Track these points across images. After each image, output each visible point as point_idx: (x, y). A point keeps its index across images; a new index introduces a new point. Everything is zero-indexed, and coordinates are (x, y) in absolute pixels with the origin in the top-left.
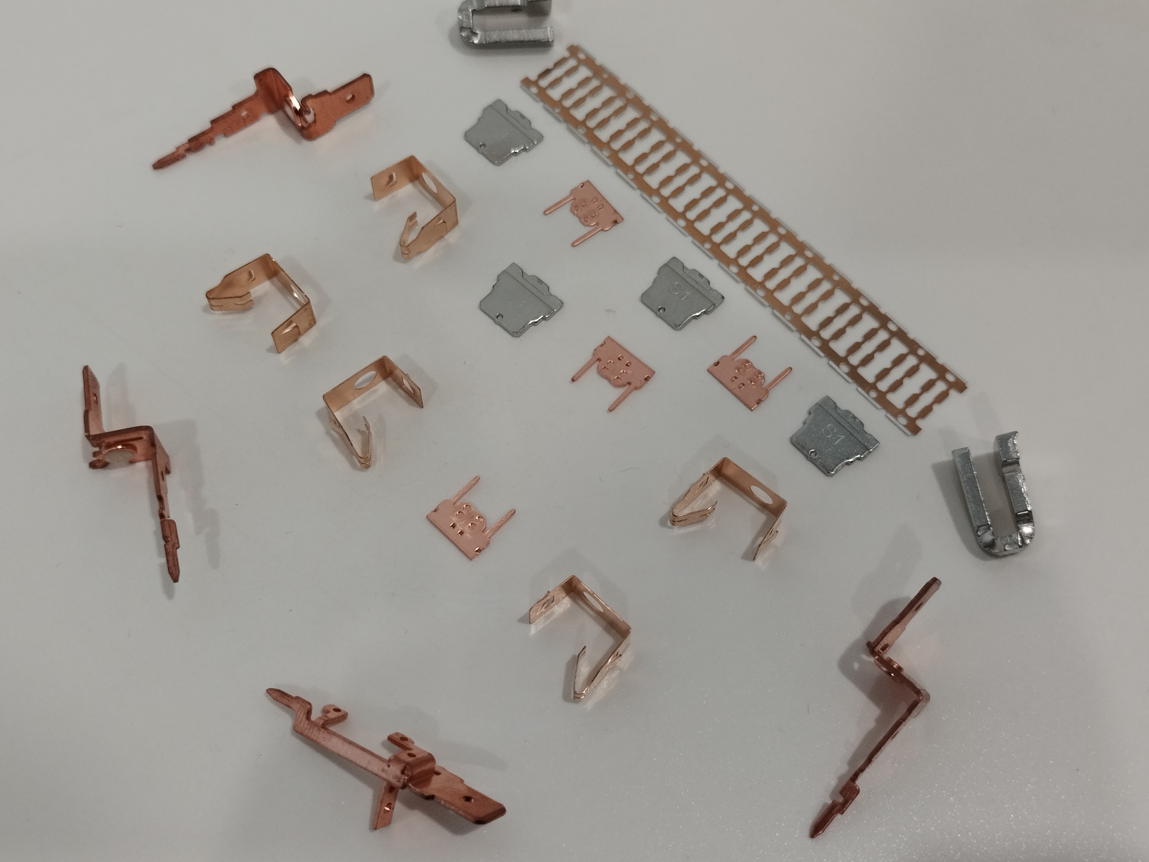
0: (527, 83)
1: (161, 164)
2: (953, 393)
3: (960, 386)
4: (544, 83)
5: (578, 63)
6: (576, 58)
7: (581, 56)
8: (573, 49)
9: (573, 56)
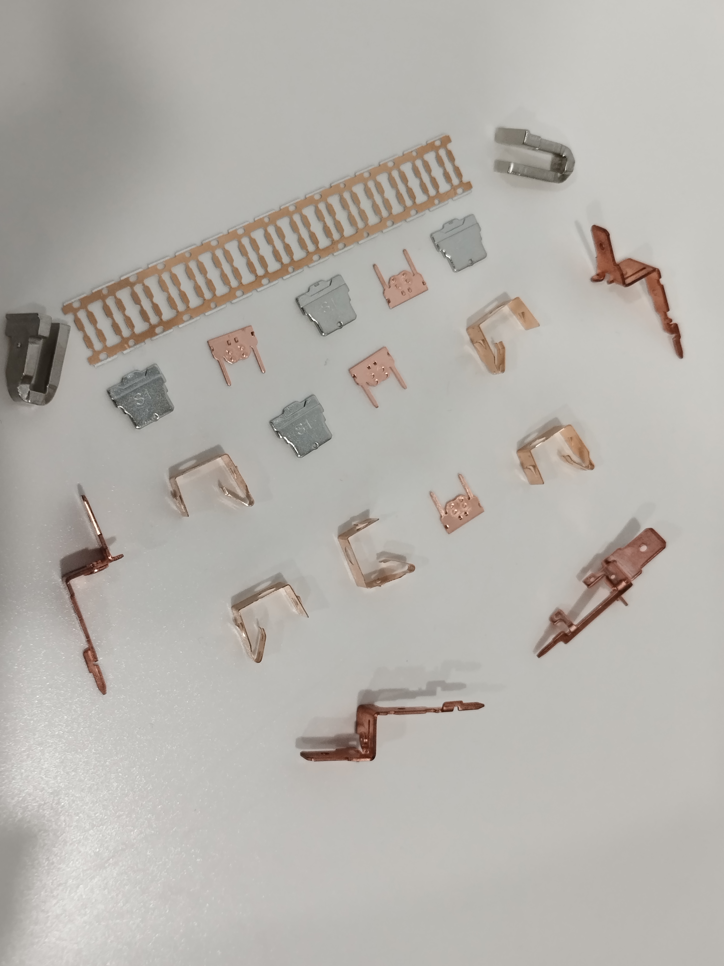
0: (93, 360)
3: (446, 140)
4: (98, 346)
5: (85, 310)
6: (77, 310)
7: (76, 305)
8: (67, 309)
9: (75, 311)
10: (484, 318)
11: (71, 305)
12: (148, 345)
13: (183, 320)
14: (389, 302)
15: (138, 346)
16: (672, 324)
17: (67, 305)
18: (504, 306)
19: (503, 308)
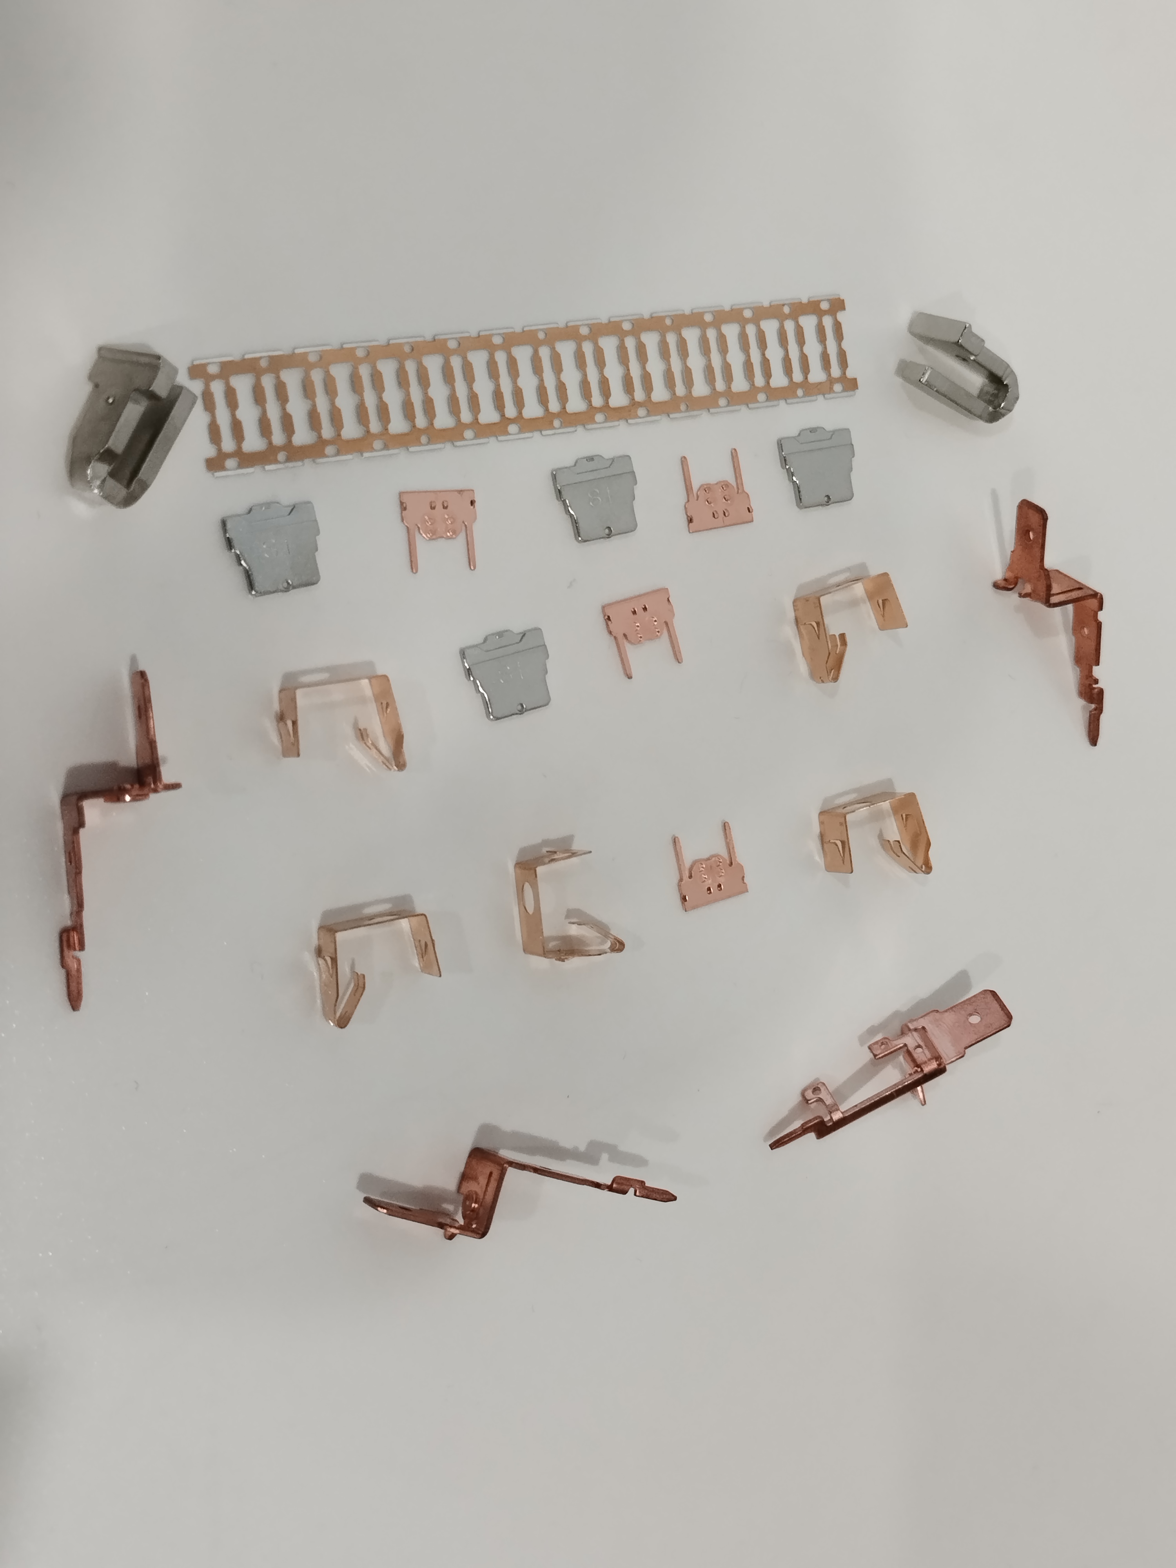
0: (214, 464)
1: (74, 998)
2: (840, 316)
3: (838, 305)
4: (228, 444)
5: (224, 381)
6: (213, 377)
7: (213, 370)
8: (197, 371)
9: (208, 379)
10: (827, 591)
11: (204, 366)
12: (306, 470)
13: (373, 448)
14: (690, 521)
15: (290, 464)
16: (1095, 688)
17: (197, 365)
18: (858, 583)
19: (855, 585)
